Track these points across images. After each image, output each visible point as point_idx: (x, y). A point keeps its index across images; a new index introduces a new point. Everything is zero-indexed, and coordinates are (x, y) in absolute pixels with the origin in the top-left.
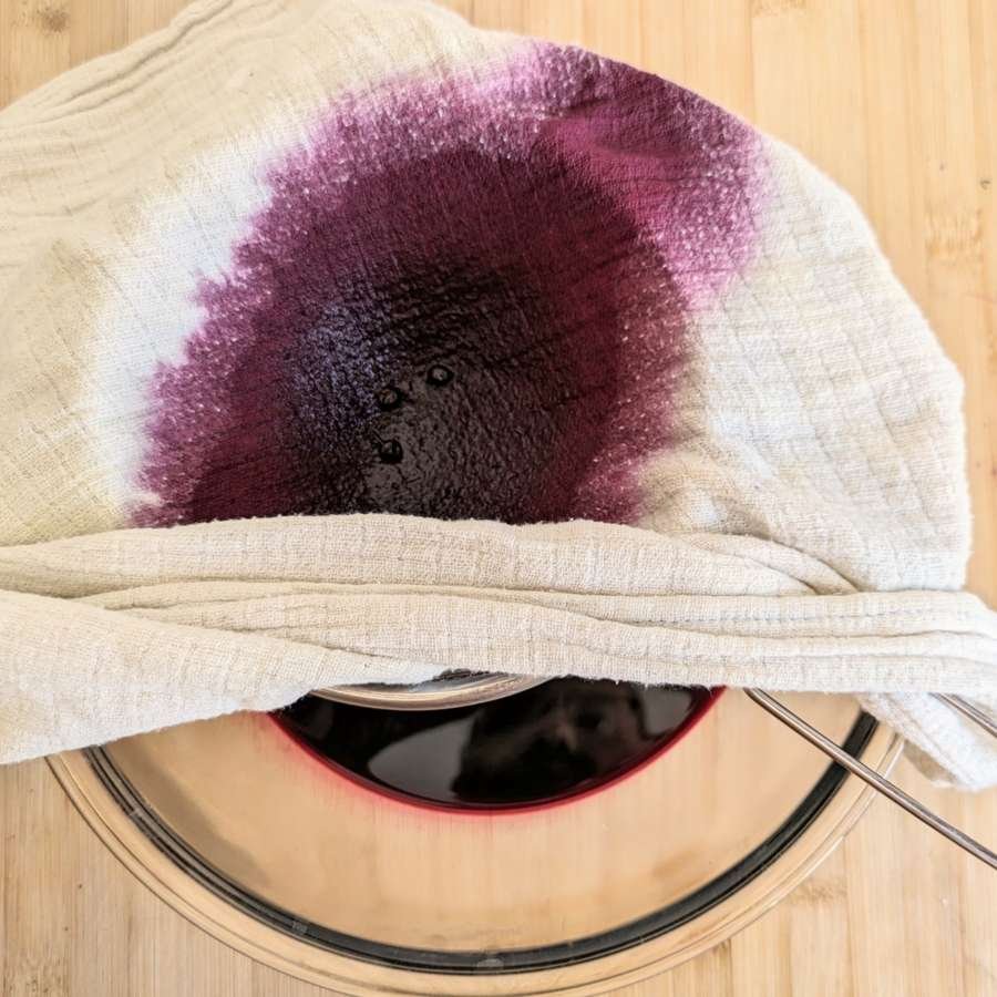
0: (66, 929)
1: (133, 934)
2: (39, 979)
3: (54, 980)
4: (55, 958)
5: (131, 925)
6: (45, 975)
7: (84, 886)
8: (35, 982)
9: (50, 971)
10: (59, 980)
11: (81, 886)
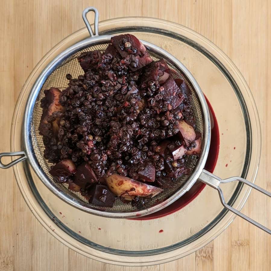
0: (14, 247)
1: (33, 249)
2: (5, 261)
3: (9, 261)
4: (10, 255)
5: (32, 246)
6: (7, 260)
7: (19, 234)
8: (4, 262)
9: (8, 259)
10: (11, 261)
11: (18, 234)
